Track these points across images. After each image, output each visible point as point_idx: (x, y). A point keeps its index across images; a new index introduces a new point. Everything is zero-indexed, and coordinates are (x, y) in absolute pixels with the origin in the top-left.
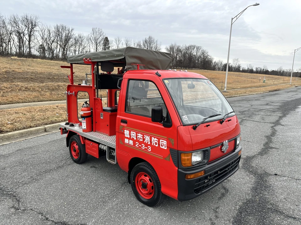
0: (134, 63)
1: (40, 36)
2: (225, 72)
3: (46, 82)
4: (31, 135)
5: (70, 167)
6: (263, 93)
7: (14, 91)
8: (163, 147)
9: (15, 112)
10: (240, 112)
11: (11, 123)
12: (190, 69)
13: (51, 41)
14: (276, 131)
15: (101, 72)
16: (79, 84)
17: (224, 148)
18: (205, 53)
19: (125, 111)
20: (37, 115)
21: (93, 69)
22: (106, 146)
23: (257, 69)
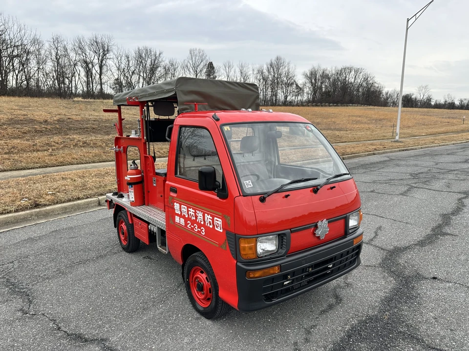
0: (192, 102)
1: (115, 66)
2: (395, 109)
3: (114, 134)
4: (79, 210)
5: (115, 256)
6: (466, 142)
7: (68, 147)
8: (218, 229)
9: (63, 178)
10: (411, 175)
11: (52, 194)
12: (344, 106)
13: (130, 72)
14: (464, 206)
15: (153, 116)
16: (127, 136)
17: (319, 232)
18: (369, 79)
19: (176, 174)
20: (91, 182)
21: (142, 112)
22: (155, 226)
23: (462, 101)
